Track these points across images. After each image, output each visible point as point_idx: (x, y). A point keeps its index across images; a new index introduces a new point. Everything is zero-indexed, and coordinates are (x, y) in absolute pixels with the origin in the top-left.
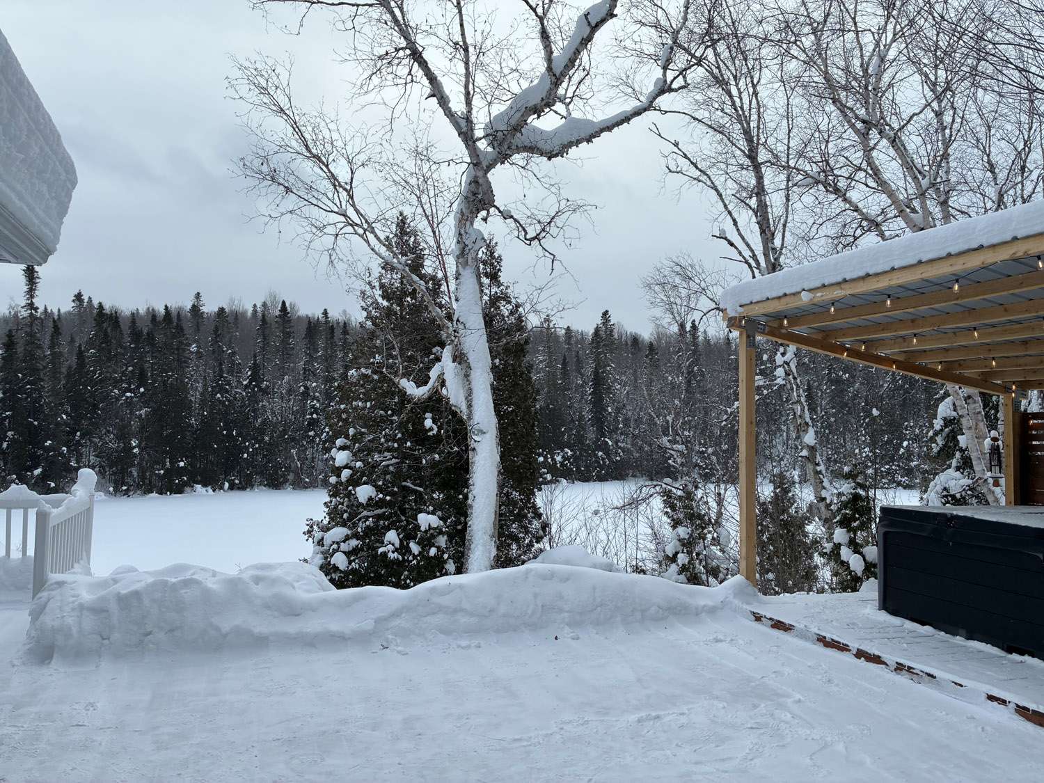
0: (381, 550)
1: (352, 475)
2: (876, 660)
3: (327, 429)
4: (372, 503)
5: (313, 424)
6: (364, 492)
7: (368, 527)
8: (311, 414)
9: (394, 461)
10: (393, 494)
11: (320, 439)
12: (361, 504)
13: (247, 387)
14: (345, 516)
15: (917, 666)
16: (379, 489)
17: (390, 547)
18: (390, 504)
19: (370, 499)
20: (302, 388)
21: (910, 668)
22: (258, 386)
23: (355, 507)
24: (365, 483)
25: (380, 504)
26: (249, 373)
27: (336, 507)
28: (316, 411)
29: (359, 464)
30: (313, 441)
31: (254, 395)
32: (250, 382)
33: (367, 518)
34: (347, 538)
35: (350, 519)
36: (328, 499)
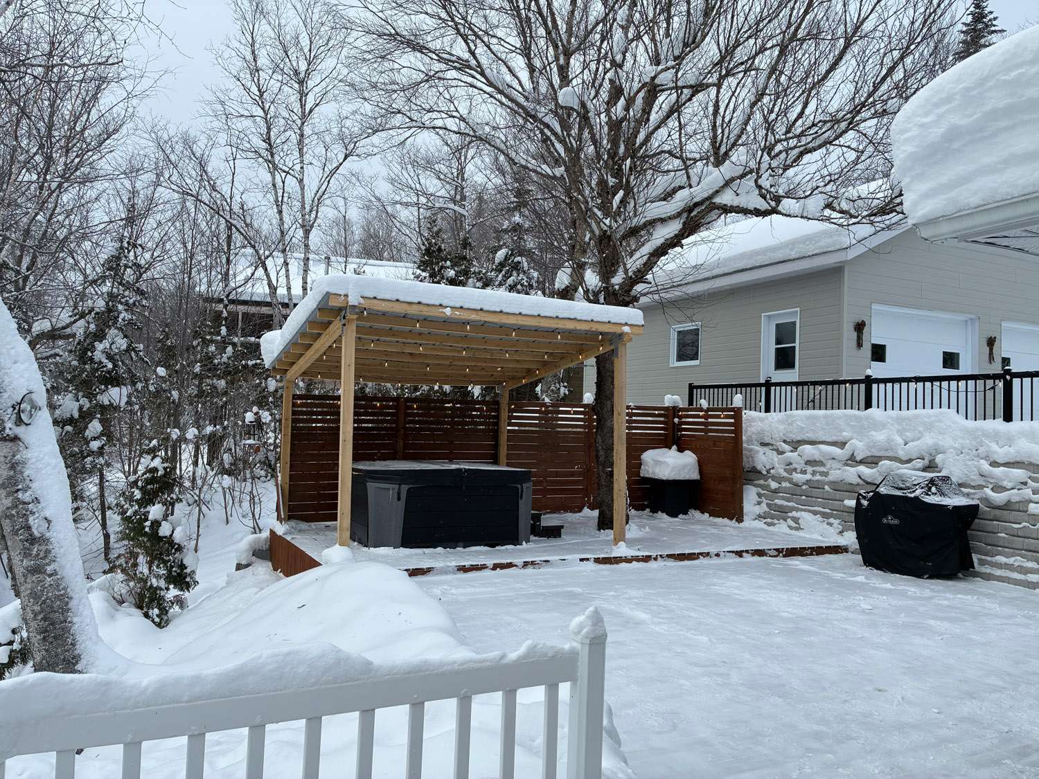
2: (510, 565)
15: (537, 559)
21: (532, 562)
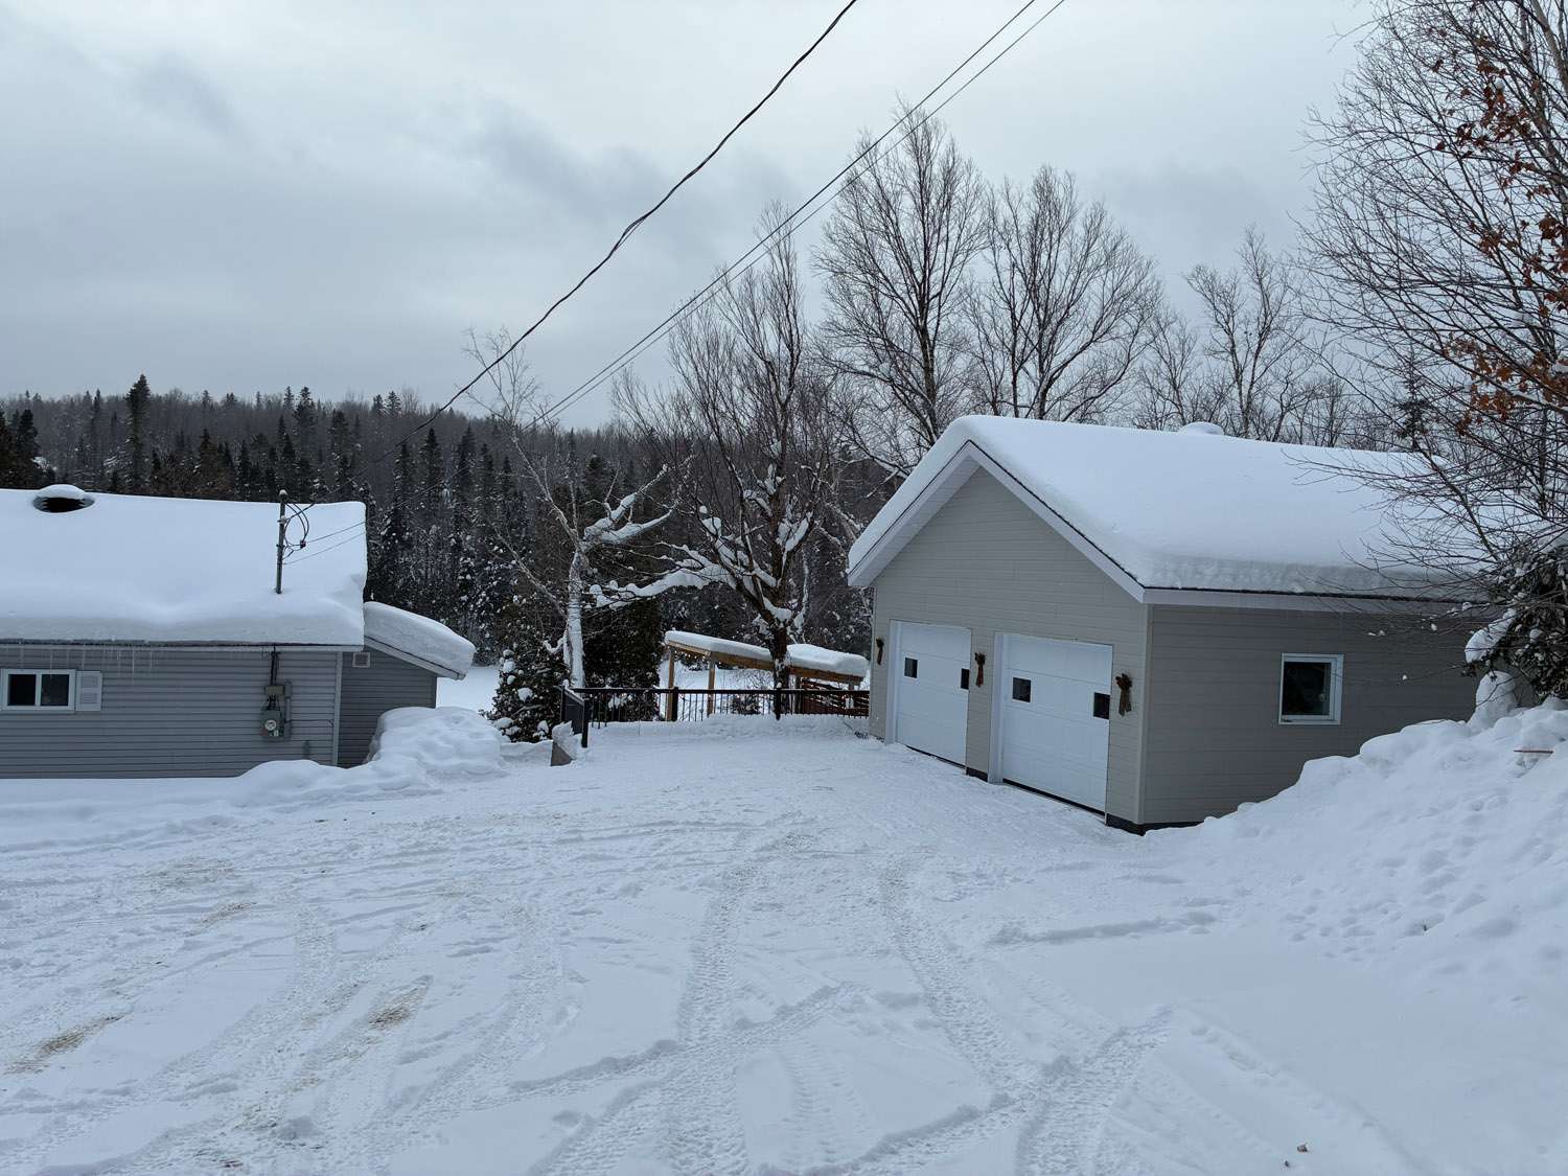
0: (534, 735)
1: (515, 680)
3: (483, 594)
4: (529, 701)
5: (467, 586)
6: (524, 693)
7: (526, 718)
8: (464, 574)
9: (547, 669)
10: (544, 694)
11: (475, 606)
12: (521, 702)
13: (385, 538)
14: (510, 709)
16: (534, 691)
17: (542, 732)
18: (542, 702)
19: (528, 698)
20: (453, 540)
22: (399, 537)
23: (517, 703)
24: (524, 686)
25: (535, 701)
26: (389, 522)
27: (502, 702)
28: (470, 571)
29: (520, 672)
30: (466, 608)
31: (394, 548)
32: (389, 533)
33: (526, 711)
34: (511, 725)
35: (513, 712)
36: (496, 695)
